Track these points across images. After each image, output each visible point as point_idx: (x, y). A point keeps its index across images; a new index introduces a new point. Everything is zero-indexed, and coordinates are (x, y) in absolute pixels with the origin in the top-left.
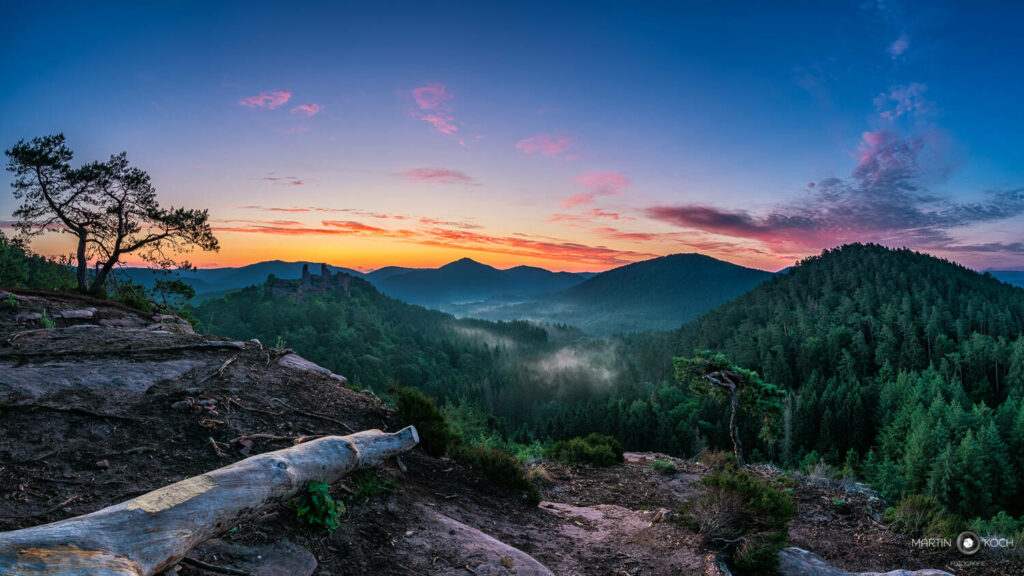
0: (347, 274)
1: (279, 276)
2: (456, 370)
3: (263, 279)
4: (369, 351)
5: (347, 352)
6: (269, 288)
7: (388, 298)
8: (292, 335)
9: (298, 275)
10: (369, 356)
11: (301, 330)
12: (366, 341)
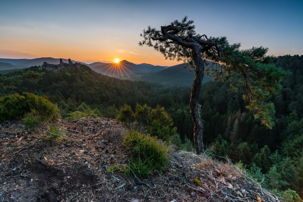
0: (80, 64)
1: (49, 62)
2: (119, 96)
3: (41, 64)
4: (90, 90)
5: (81, 90)
6: (44, 67)
7: (96, 73)
8: (56, 85)
9: (58, 63)
10: (89, 91)
11: (60, 83)
12: (88, 86)
